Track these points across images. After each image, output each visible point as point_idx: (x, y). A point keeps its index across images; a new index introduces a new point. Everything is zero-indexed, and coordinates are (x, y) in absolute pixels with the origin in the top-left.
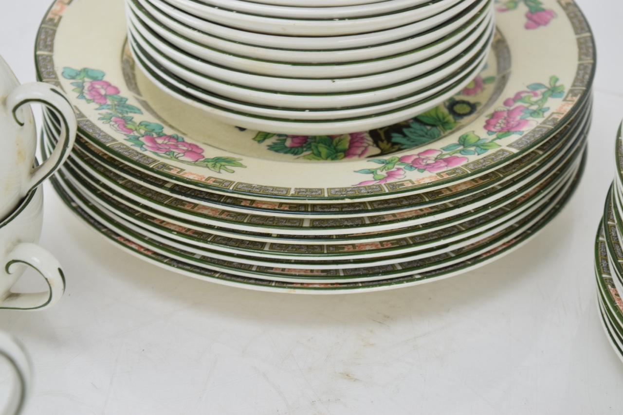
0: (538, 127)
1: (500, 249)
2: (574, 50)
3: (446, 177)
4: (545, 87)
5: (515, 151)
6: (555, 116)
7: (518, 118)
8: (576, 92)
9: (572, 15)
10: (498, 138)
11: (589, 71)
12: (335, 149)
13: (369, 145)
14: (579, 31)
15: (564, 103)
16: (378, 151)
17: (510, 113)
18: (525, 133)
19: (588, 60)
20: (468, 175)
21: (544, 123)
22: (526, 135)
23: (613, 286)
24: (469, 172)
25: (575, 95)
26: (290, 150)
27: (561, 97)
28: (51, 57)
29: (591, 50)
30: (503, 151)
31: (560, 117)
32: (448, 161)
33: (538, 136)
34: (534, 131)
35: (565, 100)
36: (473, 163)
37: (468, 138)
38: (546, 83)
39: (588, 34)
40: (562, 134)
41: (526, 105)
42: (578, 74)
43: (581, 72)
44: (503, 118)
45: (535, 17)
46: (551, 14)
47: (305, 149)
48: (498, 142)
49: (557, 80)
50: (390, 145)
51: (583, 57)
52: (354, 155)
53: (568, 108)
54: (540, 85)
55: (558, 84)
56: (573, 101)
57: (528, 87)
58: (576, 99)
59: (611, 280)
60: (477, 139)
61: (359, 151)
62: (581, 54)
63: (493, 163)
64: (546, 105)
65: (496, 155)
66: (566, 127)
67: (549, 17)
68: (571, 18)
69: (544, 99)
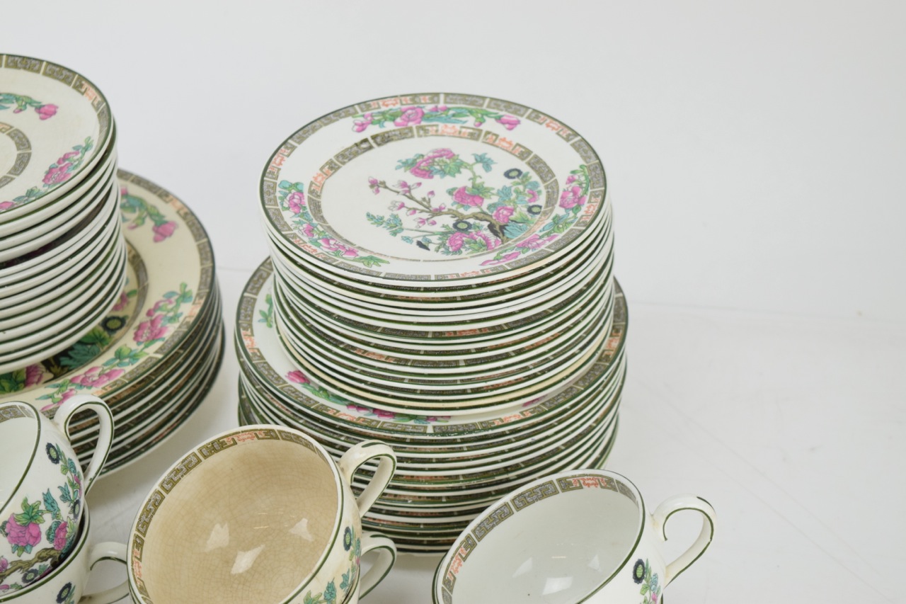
0: (176, 332)
1: (166, 433)
2: (195, 256)
3: (110, 389)
4: (177, 294)
5: (160, 356)
6: (188, 320)
7: (159, 326)
8: (202, 294)
9: (191, 223)
10: (146, 347)
11: (210, 274)
12: (16, 381)
13: (43, 372)
14: (198, 238)
15: (193, 306)
16: (51, 376)
17: (153, 322)
18: (166, 339)
19: (209, 264)
20: (126, 384)
21: (180, 327)
22: (167, 342)
24: (127, 382)
25: (201, 298)
27: (190, 301)
29: (209, 254)
30: (151, 358)
31: (191, 320)
32: (109, 375)
33: (176, 340)
34: (173, 336)
35: (194, 303)
36: (129, 373)
37: (123, 350)
38: (177, 290)
39: (205, 240)
40: (196, 332)
41: (164, 313)
42: (201, 278)
43: (204, 276)
44: (147, 328)
45: (160, 230)
46: (173, 224)
48: (146, 350)
49: (186, 286)
50: (60, 368)
51: (204, 262)
52: (32, 383)
53: (197, 310)
54: (173, 293)
55: (187, 289)
56: (200, 303)
57: (164, 296)
58: (202, 301)
60: (129, 351)
61: (36, 379)
62: (202, 260)
63: (144, 370)
64: (180, 311)
65: (145, 362)
66: (199, 326)
67: (172, 228)
68: (190, 227)
69: (178, 305)
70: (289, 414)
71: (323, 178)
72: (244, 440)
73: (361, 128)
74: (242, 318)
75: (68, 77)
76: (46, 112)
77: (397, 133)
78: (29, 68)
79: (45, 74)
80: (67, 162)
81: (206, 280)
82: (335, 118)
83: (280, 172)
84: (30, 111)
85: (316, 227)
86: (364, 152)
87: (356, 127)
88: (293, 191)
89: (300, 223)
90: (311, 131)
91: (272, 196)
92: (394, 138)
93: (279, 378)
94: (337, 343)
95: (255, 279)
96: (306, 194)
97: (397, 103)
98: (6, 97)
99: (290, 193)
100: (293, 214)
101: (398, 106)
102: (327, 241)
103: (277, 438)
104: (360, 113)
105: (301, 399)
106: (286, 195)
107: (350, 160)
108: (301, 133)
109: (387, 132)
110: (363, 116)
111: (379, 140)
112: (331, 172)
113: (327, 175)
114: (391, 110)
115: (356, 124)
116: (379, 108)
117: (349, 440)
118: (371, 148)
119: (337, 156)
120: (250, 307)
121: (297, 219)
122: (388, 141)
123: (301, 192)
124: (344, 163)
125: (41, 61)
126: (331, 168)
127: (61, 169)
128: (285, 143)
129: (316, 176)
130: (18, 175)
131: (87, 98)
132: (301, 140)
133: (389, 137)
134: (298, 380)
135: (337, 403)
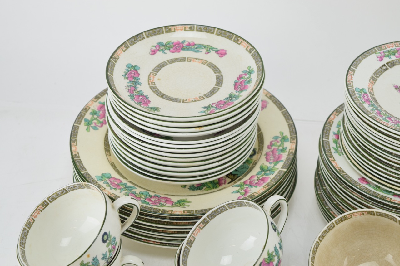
0: (287, 157)
2: (282, 118)
3: (267, 188)
4: (280, 137)
5: (285, 170)
6: (291, 151)
7: (277, 154)
8: (293, 138)
9: (274, 101)
10: (275, 165)
11: (293, 127)
12: (214, 183)
13: (225, 178)
14: (281, 109)
15: (291, 144)
16: (230, 180)
17: (273, 152)
19: (291, 122)
20: (274, 185)
21: (289, 155)
22: (285, 162)
23: (331, 210)
24: (274, 184)
26: (198, 188)
27: (288, 141)
28: (87, 173)
30: (281, 171)
31: (294, 151)
32: (263, 180)
33: (290, 161)
34: (287, 159)
35: (291, 142)
36: (273, 179)
37: (263, 167)
38: (279, 135)
39: (285, 110)
41: (277, 147)
42: (290, 129)
43: (291, 128)
44: (271, 155)
46: (266, 102)
47: (203, 186)
48: (276, 167)
49: (283, 133)
50: (233, 176)
51: (288, 121)
52: (223, 184)
54: (277, 137)
56: (294, 142)
57: (273, 138)
59: (330, 208)
60: (267, 167)
61: (223, 182)
63: (280, 177)
65: (278, 173)
67: (266, 104)
68: (275, 103)
69: (282, 143)
70: (363, 199)
71: (371, 85)
72: (356, 216)
73: (381, 59)
74: (327, 151)
75: (230, 36)
76: (222, 53)
77: (398, 61)
78: (208, 31)
79: (217, 34)
80: (242, 79)
81: (293, 130)
82: (368, 54)
83: (353, 83)
84: (213, 53)
85: (381, 111)
86: (385, 71)
87: (378, 59)
88: (363, 93)
89: (373, 110)
90: (359, 62)
91: (355, 96)
92: (396, 63)
93: (356, 182)
94: (392, 167)
95: (325, 131)
96: (369, 95)
97: (394, 46)
98: (199, 46)
99: (362, 94)
100: (368, 105)
101: (394, 47)
102: (390, 119)
103: (374, 215)
104: (378, 52)
105: (372, 193)
106: (360, 95)
107: (380, 75)
108: (355, 63)
109: (393, 61)
110: (380, 53)
111: (390, 65)
112: (374, 82)
113: (372, 84)
114: (391, 49)
115: (378, 57)
116: (386, 48)
117: (397, 212)
118: (387, 69)
119: (374, 74)
120: (328, 145)
121: (371, 108)
122: (394, 65)
123: (366, 93)
124: (378, 77)
125: (215, 28)
126: (373, 80)
127: (241, 83)
128: (350, 68)
129: (369, 84)
130: (221, 86)
131: (243, 46)
132: (356, 66)
133: (394, 63)
134: (364, 183)
135: (387, 194)
